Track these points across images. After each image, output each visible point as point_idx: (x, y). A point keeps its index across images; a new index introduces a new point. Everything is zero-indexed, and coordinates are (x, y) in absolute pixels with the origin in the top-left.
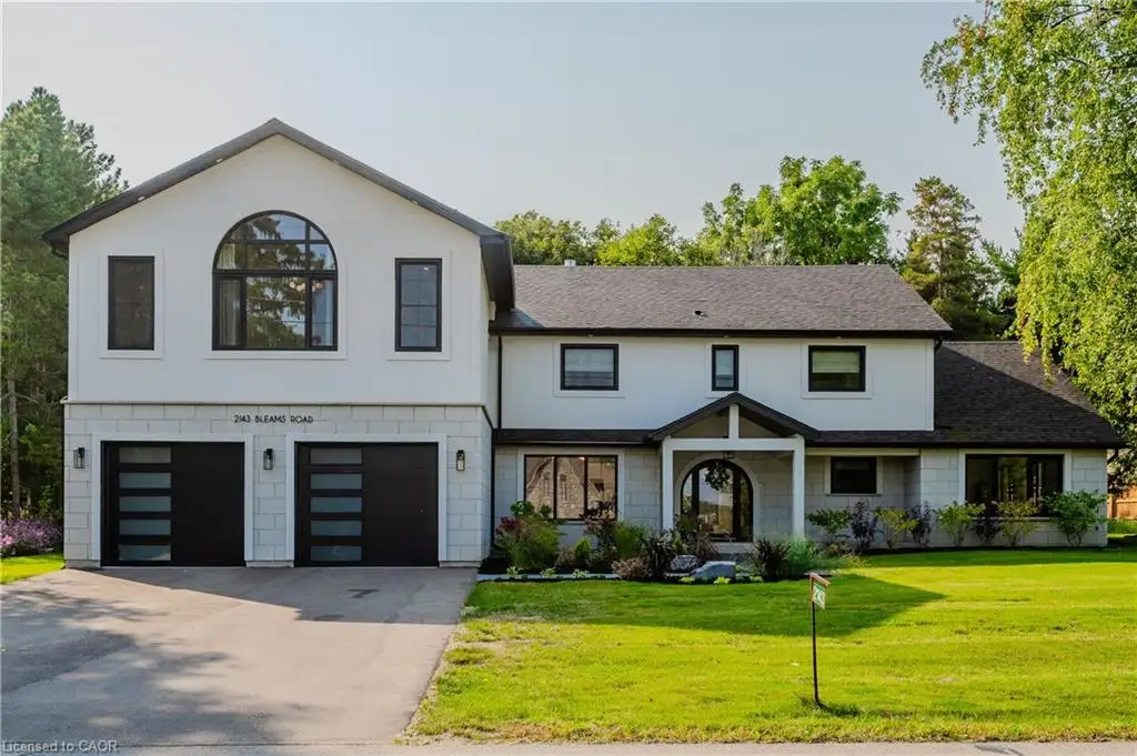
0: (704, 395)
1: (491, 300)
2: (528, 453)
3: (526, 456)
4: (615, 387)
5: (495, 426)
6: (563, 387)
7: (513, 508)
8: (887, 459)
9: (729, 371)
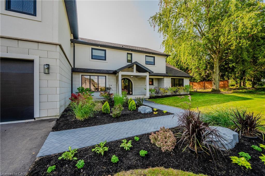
0: (125, 64)
1: (71, 33)
2: (82, 74)
3: (82, 75)
4: (105, 60)
5: (73, 67)
6: (92, 58)
7: (78, 89)
8: (156, 79)
9: (130, 59)
